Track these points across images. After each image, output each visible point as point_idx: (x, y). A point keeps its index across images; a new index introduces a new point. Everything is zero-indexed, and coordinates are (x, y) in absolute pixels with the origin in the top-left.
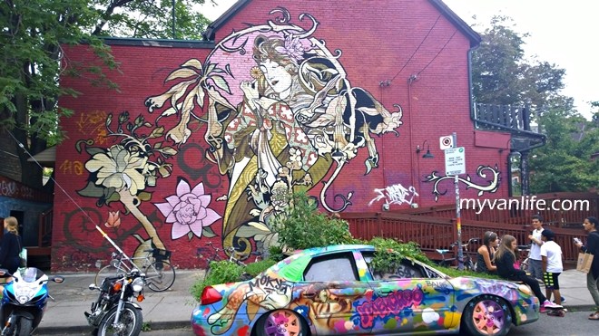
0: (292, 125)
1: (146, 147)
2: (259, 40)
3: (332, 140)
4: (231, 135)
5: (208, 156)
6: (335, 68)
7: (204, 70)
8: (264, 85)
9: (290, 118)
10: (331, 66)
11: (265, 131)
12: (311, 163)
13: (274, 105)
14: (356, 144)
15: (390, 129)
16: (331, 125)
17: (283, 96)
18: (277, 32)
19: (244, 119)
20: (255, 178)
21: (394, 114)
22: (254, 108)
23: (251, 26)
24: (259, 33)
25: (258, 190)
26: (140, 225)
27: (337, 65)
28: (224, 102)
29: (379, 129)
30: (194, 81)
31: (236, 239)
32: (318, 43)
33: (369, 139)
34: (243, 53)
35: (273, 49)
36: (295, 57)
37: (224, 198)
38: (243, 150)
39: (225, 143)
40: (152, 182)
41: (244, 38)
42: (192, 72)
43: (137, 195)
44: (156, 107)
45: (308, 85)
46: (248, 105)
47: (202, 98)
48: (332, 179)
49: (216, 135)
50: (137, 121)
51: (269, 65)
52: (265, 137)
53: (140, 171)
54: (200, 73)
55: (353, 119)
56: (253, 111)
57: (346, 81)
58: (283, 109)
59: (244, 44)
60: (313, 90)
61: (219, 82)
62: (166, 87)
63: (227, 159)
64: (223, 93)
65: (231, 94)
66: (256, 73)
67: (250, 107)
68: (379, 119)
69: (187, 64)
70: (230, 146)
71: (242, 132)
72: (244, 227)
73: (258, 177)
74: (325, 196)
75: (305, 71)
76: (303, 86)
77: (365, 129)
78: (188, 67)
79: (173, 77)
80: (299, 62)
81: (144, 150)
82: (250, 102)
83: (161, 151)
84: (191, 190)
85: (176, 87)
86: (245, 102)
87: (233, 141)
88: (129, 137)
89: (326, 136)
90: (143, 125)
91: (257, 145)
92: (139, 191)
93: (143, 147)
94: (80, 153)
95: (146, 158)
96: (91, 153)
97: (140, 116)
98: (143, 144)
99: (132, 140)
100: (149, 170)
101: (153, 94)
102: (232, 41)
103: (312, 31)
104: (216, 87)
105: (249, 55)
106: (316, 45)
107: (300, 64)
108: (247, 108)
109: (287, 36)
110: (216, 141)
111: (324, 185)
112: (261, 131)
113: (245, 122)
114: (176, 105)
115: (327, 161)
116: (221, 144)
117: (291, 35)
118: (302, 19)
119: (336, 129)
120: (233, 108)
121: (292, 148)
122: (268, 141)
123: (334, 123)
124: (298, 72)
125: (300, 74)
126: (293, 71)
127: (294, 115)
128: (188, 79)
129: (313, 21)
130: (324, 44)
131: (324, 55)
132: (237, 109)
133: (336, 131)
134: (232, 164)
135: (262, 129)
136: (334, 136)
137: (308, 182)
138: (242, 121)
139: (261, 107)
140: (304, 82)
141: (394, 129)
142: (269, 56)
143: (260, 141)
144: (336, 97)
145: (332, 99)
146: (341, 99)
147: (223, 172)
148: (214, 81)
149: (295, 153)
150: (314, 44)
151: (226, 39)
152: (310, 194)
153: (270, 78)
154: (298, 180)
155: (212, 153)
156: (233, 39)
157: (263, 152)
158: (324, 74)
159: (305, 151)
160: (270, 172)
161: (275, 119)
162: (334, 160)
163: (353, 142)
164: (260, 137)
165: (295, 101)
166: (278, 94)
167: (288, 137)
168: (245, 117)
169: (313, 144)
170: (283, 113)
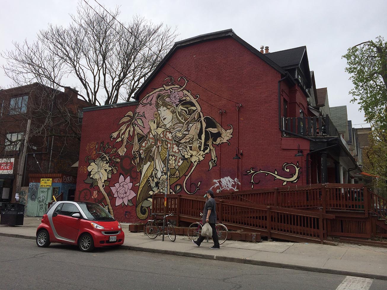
0: (171, 142)
2: (159, 96)
3: (191, 150)
4: (143, 150)
5: (133, 162)
6: (195, 106)
7: (134, 116)
8: (159, 121)
9: (170, 138)
10: (193, 105)
11: (158, 147)
12: (180, 164)
13: (163, 132)
14: (204, 152)
15: (225, 141)
16: (191, 141)
17: (168, 126)
18: (167, 90)
19: (149, 141)
20: (152, 174)
21: (228, 131)
22: (154, 134)
25: (153, 180)
26: (104, 198)
27: (196, 104)
29: (218, 141)
30: (130, 123)
31: (142, 207)
32: (187, 93)
33: (212, 148)
34: (151, 105)
35: (165, 100)
36: (175, 103)
37: (138, 184)
38: (148, 158)
39: (140, 155)
40: (110, 176)
41: (151, 97)
43: (104, 182)
44: (114, 138)
45: (180, 118)
46: (151, 133)
47: (132, 131)
48: (190, 174)
49: (136, 151)
50: (107, 146)
51: (162, 109)
52: (158, 150)
53: (106, 170)
54: (132, 118)
55: (203, 136)
56: (153, 136)
57: (201, 113)
58: (168, 133)
59: (151, 100)
60: (183, 121)
61: (139, 122)
62: (117, 127)
63: (141, 163)
65: (144, 128)
66: (156, 115)
67: (152, 134)
68: (219, 135)
70: (142, 156)
71: (148, 148)
72: (146, 201)
73: (153, 173)
74: (186, 184)
75: (179, 110)
76: (178, 119)
77: (210, 143)
78: (128, 116)
80: (177, 106)
81: (108, 160)
82: (152, 132)
83: (114, 160)
84: (125, 180)
85: (122, 127)
86: (150, 131)
87: (144, 153)
88: (103, 154)
89: (188, 147)
90: (109, 147)
91: (154, 155)
92: (105, 181)
93: (108, 158)
94: (86, 162)
95: (109, 164)
96: (90, 162)
97: (108, 143)
98: (108, 157)
99: (104, 155)
100: (109, 170)
101: (113, 132)
104: (138, 125)
105: (154, 106)
106: (186, 94)
107: (177, 107)
108: (151, 134)
109: (172, 91)
110: (136, 154)
111: (186, 177)
112: (156, 147)
113: (150, 142)
114: (121, 136)
115: (188, 163)
116: (138, 155)
117: (174, 90)
118: (179, 80)
119: (194, 143)
120: (145, 135)
121: (171, 156)
122: (160, 152)
123: (193, 140)
124: (176, 111)
125: (177, 112)
126: (174, 111)
127: (173, 136)
128: (127, 122)
129: (185, 81)
130: (190, 93)
131: (190, 99)
132: (146, 136)
133: (194, 144)
134: (142, 166)
135: (157, 146)
136: (193, 147)
137: (178, 176)
138: (148, 142)
139: (157, 133)
140: (179, 117)
141: (227, 140)
142: (162, 104)
143: (156, 153)
144: (195, 123)
145: (193, 125)
146: (198, 124)
147: (138, 170)
148: (137, 122)
149: (172, 159)
150: (185, 94)
151: (144, 98)
152: (178, 183)
153: (162, 116)
154: (172, 174)
155: (134, 160)
156: (147, 98)
157: (157, 159)
158: (189, 111)
159: (177, 157)
160: (159, 170)
161: (163, 140)
162: (191, 162)
163: (202, 151)
164: (156, 150)
165: (174, 128)
166: (166, 125)
167: (169, 150)
168: (150, 139)
169: (181, 153)
170: (167, 136)
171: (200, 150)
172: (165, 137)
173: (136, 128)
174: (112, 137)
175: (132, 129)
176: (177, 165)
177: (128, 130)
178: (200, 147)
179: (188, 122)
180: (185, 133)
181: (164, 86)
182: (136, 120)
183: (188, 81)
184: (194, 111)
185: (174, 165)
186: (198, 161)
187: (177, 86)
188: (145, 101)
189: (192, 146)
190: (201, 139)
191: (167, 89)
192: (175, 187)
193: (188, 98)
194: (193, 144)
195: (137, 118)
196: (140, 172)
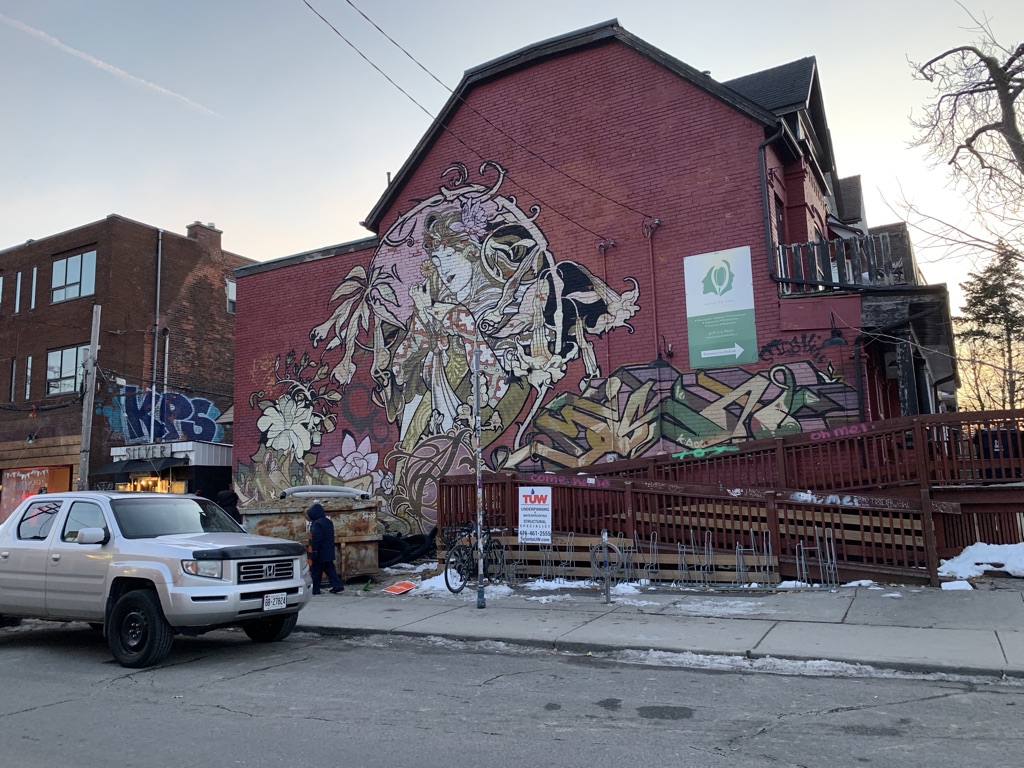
0: (473, 338)
1: (312, 394)
2: (431, 219)
3: (529, 354)
4: (400, 365)
5: (374, 399)
6: (530, 237)
7: (368, 279)
8: (437, 285)
9: (470, 328)
10: (526, 234)
11: (440, 353)
13: (450, 312)
14: (564, 357)
15: (619, 323)
16: (527, 331)
17: (461, 297)
18: (452, 201)
19: (415, 340)
20: (428, 425)
21: (627, 295)
22: (425, 322)
23: (419, 201)
24: (428, 210)
28: (391, 319)
29: (602, 323)
30: (358, 296)
32: (507, 203)
33: (584, 345)
34: (411, 244)
35: (448, 227)
36: (476, 233)
38: (414, 385)
39: (393, 377)
40: (317, 440)
41: (411, 223)
43: (303, 457)
44: (321, 340)
45: (493, 273)
46: (419, 318)
47: (367, 318)
49: (382, 368)
50: (303, 361)
51: (442, 252)
52: (440, 362)
53: (305, 425)
54: (364, 283)
55: (559, 316)
56: (425, 326)
57: (548, 255)
58: (462, 316)
59: (412, 231)
61: (384, 290)
62: (330, 308)
63: (396, 400)
64: (391, 307)
65: (398, 306)
66: (427, 269)
67: (421, 321)
68: (600, 308)
69: (351, 275)
70: (399, 381)
71: (413, 358)
73: (432, 423)
74: (520, 445)
75: (489, 252)
76: (488, 276)
77: (578, 330)
78: (352, 279)
79: (336, 296)
80: (481, 240)
81: (310, 398)
82: (421, 314)
83: (326, 397)
84: (357, 446)
85: (340, 308)
86: (415, 314)
87: (402, 372)
88: (296, 383)
89: (520, 348)
90: (308, 365)
91: (430, 375)
92: (305, 453)
93: (308, 394)
94: (253, 408)
95: (311, 408)
96: (262, 407)
97: (306, 354)
98: (309, 390)
99: (298, 386)
100: (314, 424)
101: (317, 323)
102: (397, 230)
103: (497, 186)
104: (382, 300)
105: (419, 246)
106: (503, 207)
107: (481, 243)
108: (418, 322)
109: (464, 204)
110: (383, 376)
111: (519, 428)
112: (435, 354)
113: (416, 343)
114: (340, 332)
115: (523, 388)
116: (388, 379)
117: (470, 200)
118: (483, 172)
119: (534, 336)
120: (401, 325)
122: (444, 368)
123: (531, 327)
124: (480, 256)
125: (483, 258)
126: (474, 255)
127: (476, 322)
128: (351, 296)
129: (499, 171)
130: (514, 202)
131: (515, 220)
132: (405, 326)
133: (535, 339)
134: (401, 407)
136: (532, 347)
137: (497, 425)
138: (413, 343)
139: (434, 318)
140: (489, 270)
141: (625, 321)
142: (442, 241)
143: (434, 370)
144: (533, 284)
145: (528, 288)
146: (541, 285)
147: (391, 418)
148: (379, 292)
150: (500, 207)
151: (392, 229)
152: (499, 443)
153: (444, 272)
154: (483, 423)
155: (378, 393)
156: (399, 227)
157: (438, 385)
158: (516, 251)
159: (491, 376)
160: (447, 414)
161: (452, 334)
162: (532, 386)
163: (559, 354)
164: (434, 362)
165: (478, 301)
166: (456, 294)
167: (469, 358)
168: (416, 336)
169: (503, 364)
170: (463, 322)
171: (553, 353)
172: (458, 326)
173: (376, 307)
174: (314, 336)
175: (367, 313)
176: (495, 397)
177: (356, 315)
178: (551, 344)
179: (515, 280)
180: (508, 310)
181: (443, 190)
182: (374, 287)
183: (507, 171)
184: (529, 250)
185: (485, 398)
186: (548, 381)
187: (476, 187)
188: (395, 236)
189: (529, 346)
190: (554, 324)
191: (452, 198)
192: (493, 457)
193: (510, 218)
194: (532, 339)
195: (379, 281)
196: (398, 424)
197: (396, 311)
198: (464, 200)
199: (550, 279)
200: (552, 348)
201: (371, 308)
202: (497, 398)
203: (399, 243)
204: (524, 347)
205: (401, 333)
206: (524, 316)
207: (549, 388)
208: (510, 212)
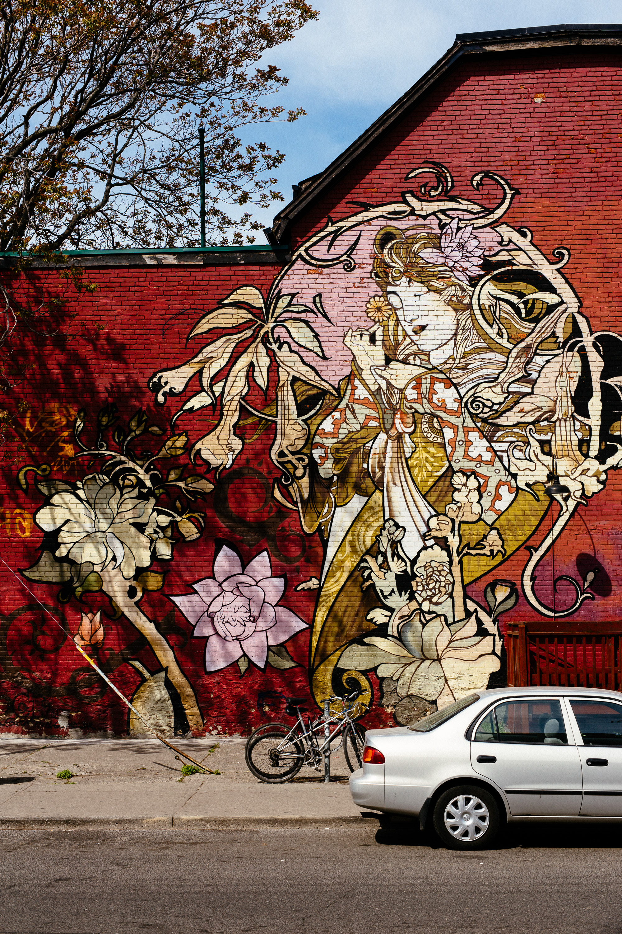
0: (458, 421)
1: (152, 478)
2: (385, 238)
3: (549, 453)
4: (326, 447)
5: (277, 495)
6: (553, 290)
7: (267, 308)
8: (396, 335)
10: (548, 287)
11: (399, 437)
12: (501, 505)
13: (418, 379)
14: (603, 462)
16: (545, 421)
18: (425, 217)
19: (354, 413)
20: (377, 541)
22: (374, 387)
23: (366, 207)
24: (383, 223)
25: (385, 567)
26: (142, 639)
27: (558, 283)
28: (311, 376)
30: (249, 333)
31: (338, 672)
32: (516, 236)
34: (350, 267)
35: (416, 254)
36: (464, 270)
37: (313, 583)
38: (351, 480)
39: (313, 467)
40: (164, 552)
41: (351, 236)
42: (244, 315)
43: (135, 578)
44: (171, 394)
45: (492, 332)
46: (362, 380)
47: (265, 369)
48: (548, 541)
49: (294, 448)
50: (133, 424)
51: (406, 288)
52: (400, 450)
53: (140, 527)
54: (260, 316)
55: (595, 405)
56: (372, 394)
57: (580, 320)
58: (439, 387)
59: (352, 248)
60: (504, 341)
61: (298, 331)
63: (318, 500)
64: (309, 358)
65: (324, 358)
66: (379, 309)
67: (365, 385)
69: (233, 298)
70: (325, 471)
72: (355, 648)
73: (384, 540)
74: (533, 579)
75: (486, 301)
78: (237, 305)
79: (203, 327)
80: (474, 281)
81: (149, 484)
82: (366, 375)
83: (182, 484)
84: (244, 567)
85: (211, 348)
86: (355, 373)
87: (331, 461)
88: (119, 457)
89: (535, 445)
90: (145, 431)
91: (382, 468)
92: (139, 570)
93: (145, 477)
94: (25, 491)
95: (153, 500)
96: (47, 491)
97: (141, 412)
98: (147, 472)
99: (123, 462)
100: (158, 526)
101: (164, 365)
102: (326, 242)
103: (502, 210)
104: (293, 344)
105: (364, 273)
106: (510, 241)
107: (474, 286)
108: (360, 387)
109: (446, 224)
110: (295, 461)
111: (531, 555)
112: (389, 437)
113: (356, 418)
114: (211, 386)
115: (538, 500)
116: (304, 467)
117: (456, 221)
118: (478, 184)
119: (558, 428)
120: (330, 388)
121: (459, 474)
122: (406, 459)
123: (553, 416)
124: (471, 304)
126: (460, 302)
127: (462, 398)
128: (235, 331)
129: (504, 189)
130: (529, 238)
131: (530, 262)
132: (338, 390)
133: (558, 433)
134: (329, 512)
135: (393, 433)
136: (553, 443)
137: (496, 549)
138: (350, 416)
139: (389, 384)
140: (485, 326)
142: (405, 272)
143: (388, 460)
144: (556, 356)
145: (548, 362)
146: (569, 359)
147: (310, 528)
148: (289, 332)
149: (465, 485)
150: (506, 239)
151: (314, 239)
153: (408, 319)
154: (472, 544)
155: (285, 486)
156: (329, 238)
157: (394, 483)
158: (530, 306)
159: (487, 479)
160: (410, 527)
161: (421, 411)
162: (552, 498)
163: (596, 458)
164: (389, 450)
165: (465, 368)
166: (428, 354)
167: (449, 449)
168: (356, 406)
169: (506, 463)
170: (439, 396)
171: (586, 456)
172: (430, 400)
173: (284, 355)
174: (158, 386)
175: (264, 361)
176: (492, 508)
177: (243, 361)
178: (583, 444)
179: (529, 347)
180: (514, 388)
181: (409, 197)
182: (279, 323)
183: (517, 192)
184: (551, 308)
185: (477, 509)
186: (578, 494)
187: (466, 205)
188: (320, 251)
189: (549, 442)
190: (587, 416)
191: (424, 213)
192: (489, 593)
193: (521, 260)
194: (554, 432)
195: (289, 315)
196: (322, 536)
197: (319, 365)
198: (446, 220)
199: (582, 352)
200: (584, 448)
201: (271, 354)
202: (496, 511)
203: (327, 264)
204: (542, 443)
205: (328, 399)
206: (541, 399)
207: (578, 504)
208: (520, 249)
